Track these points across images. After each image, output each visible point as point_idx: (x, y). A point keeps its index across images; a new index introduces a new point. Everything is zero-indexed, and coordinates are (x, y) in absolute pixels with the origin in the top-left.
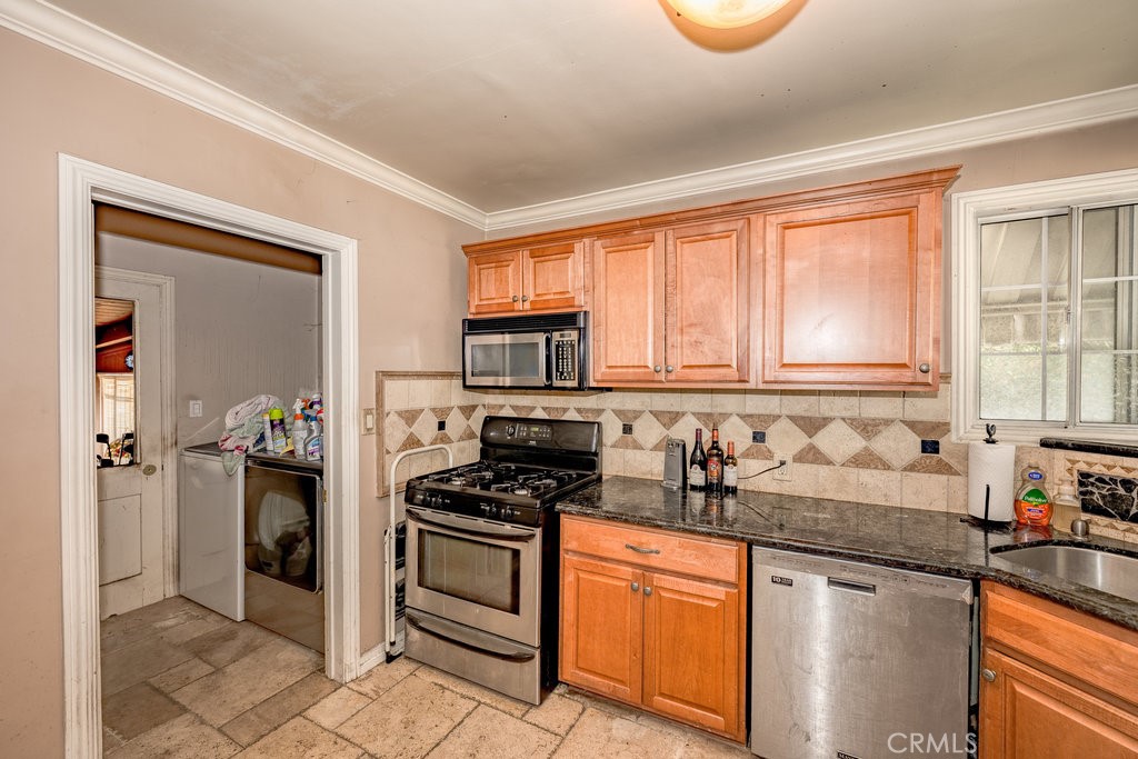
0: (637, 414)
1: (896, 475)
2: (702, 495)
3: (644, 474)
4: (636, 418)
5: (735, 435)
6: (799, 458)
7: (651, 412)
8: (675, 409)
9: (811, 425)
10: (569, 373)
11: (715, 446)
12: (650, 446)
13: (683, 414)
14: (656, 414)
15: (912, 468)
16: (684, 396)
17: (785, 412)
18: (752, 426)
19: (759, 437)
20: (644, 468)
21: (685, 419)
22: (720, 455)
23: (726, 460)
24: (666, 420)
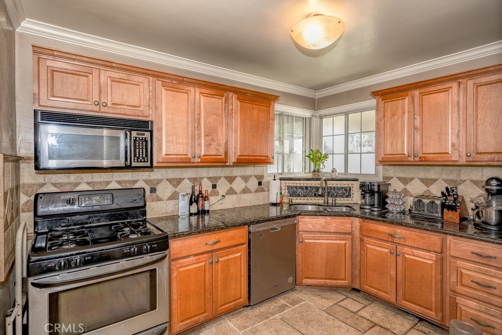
0: (159, 181)
1: (252, 195)
2: (196, 217)
3: (162, 214)
4: (158, 184)
5: (207, 186)
6: (228, 193)
7: (167, 179)
8: (179, 177)
9: (231, 179)
10: (143, 158)
11: (200, 192)
12: (166, 198)
13: (183, 179)
14: (169, 180)
15: (256, 191)
16: (184, 170)
17: (223, 175)
18: (212, 182)
19: (214, 186)
20: (163, 211)
21: (184, 181)
22: (202, 197)
23: (205, 198)
24: (175, 183)
